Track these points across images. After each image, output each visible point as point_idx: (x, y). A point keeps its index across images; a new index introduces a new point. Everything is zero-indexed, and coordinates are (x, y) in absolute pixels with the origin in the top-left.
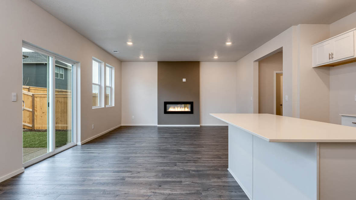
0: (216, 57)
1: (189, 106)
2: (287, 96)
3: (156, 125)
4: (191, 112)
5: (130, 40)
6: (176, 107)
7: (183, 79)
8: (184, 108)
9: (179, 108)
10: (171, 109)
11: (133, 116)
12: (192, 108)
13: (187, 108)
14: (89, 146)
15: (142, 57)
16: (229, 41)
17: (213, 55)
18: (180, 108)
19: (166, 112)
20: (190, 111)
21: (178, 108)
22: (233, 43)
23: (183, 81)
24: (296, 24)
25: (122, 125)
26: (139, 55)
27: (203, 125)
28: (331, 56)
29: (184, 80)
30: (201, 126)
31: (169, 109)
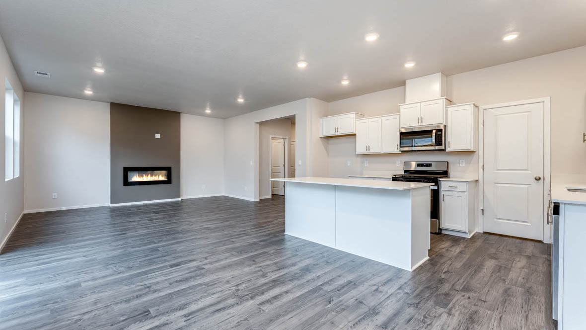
0: (208, 111)
1: (164, 172)
2: (300, 162)
3: (108, 204)
4: (169, 181)
5: (99, 64)
6: (144, 175)
7: (156, 135)
8: (157, 176)
9: (149, 176)
10: (136, 178)
11: (54, 194)
12: (169, 176)
13: (162, 176)
14: (22, 253)
15: (88, 92)
17: (204, 108)
18: (152, 176)
19: (127, 183)
20: (166, 180)
21: (147, 176)
22: (246, 100)
23: (156, 137)
24: (310, 97)
25: (25, 213)
26: (83, 87)
27: (184, 198)
28: (337, 130)
29: (158, 136)
30: (182, 200)
31: (132, 178)
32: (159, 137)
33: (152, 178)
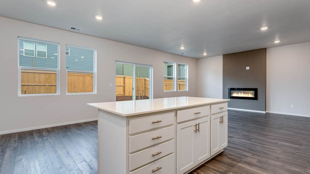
1: (252, 92)
4: (256, 98)
6: (239, 93)
7: (247, 67)
8: (247, 94)
9: (242, 94)
10: (235, 95)
12: (256, 94)
13: (251, 94)
15: (205, 54)
16: (264, 26)
19: (230, 97)
20: (254, 97)
23: (247, 69)
26: (202, 53)
30: (266, 113)
31: (233, 94)
32: (249, 69)
33: (244, 95)
